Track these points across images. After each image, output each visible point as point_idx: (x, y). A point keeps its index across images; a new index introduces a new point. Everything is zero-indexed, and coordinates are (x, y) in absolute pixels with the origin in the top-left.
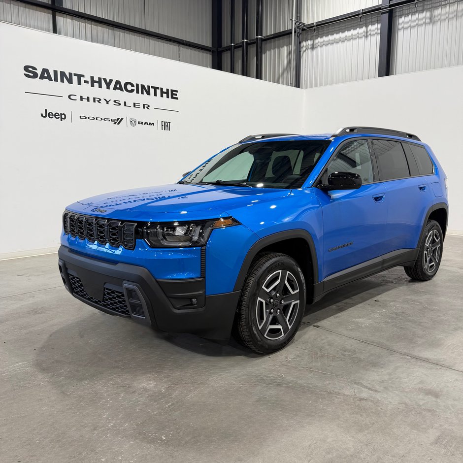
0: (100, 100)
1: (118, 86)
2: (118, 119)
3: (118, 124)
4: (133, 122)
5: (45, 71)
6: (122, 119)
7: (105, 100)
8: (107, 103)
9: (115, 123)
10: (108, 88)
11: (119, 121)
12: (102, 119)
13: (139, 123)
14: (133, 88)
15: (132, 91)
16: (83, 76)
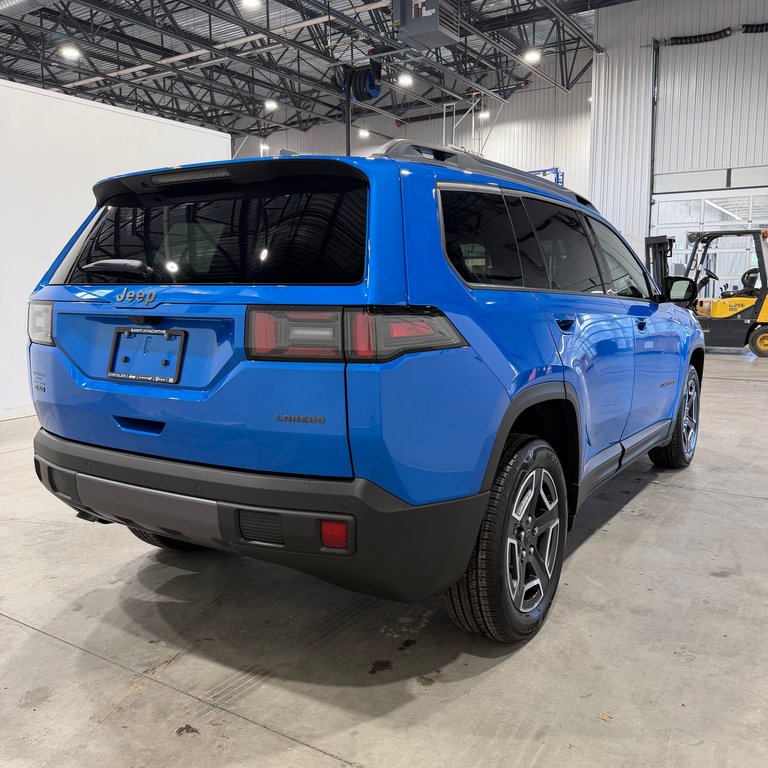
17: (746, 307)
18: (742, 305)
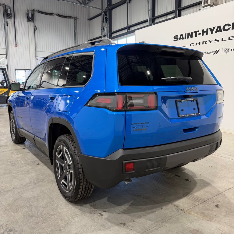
0: (206, 42)
1: (219, 29)
2: (217, 50)
3: (216, 54)
4: (226, 51)
5: (182, 35)
6: (219, 50)
7: (209, 41)
8: (211, 42)
9: (214, 54)
10: (212, 33)
11: (217, 52)
12: (206, 53)
13: (231, 50)
14: (229, 27)
15: (229, 29)
16: (198, 31)
17: (5, 91)
18: (4, 91)
